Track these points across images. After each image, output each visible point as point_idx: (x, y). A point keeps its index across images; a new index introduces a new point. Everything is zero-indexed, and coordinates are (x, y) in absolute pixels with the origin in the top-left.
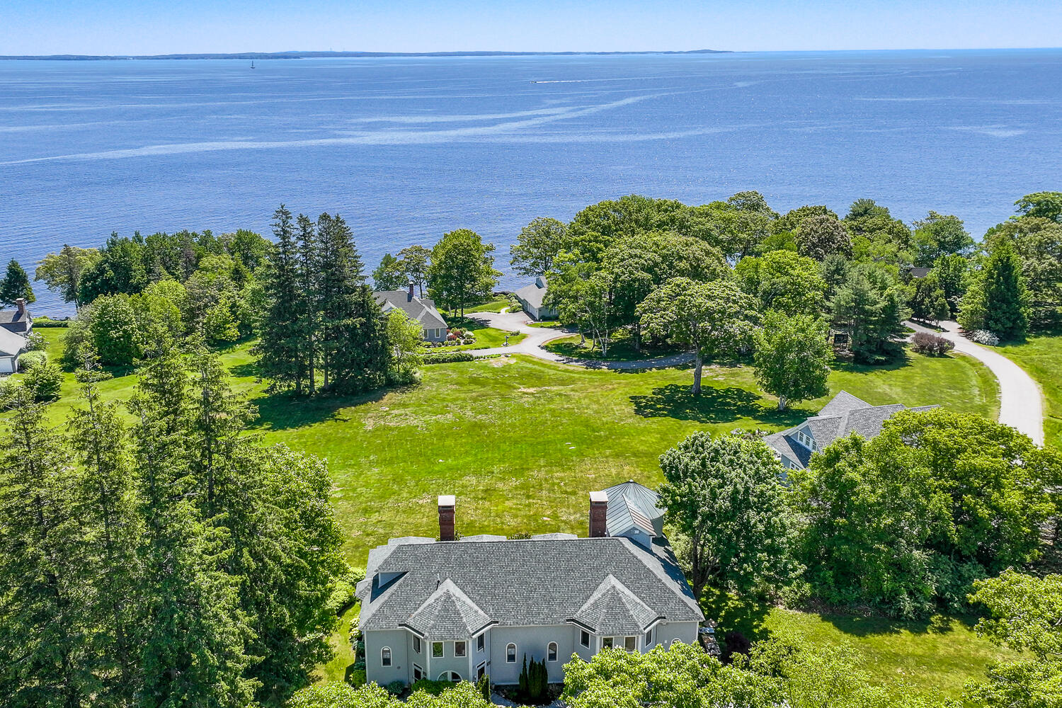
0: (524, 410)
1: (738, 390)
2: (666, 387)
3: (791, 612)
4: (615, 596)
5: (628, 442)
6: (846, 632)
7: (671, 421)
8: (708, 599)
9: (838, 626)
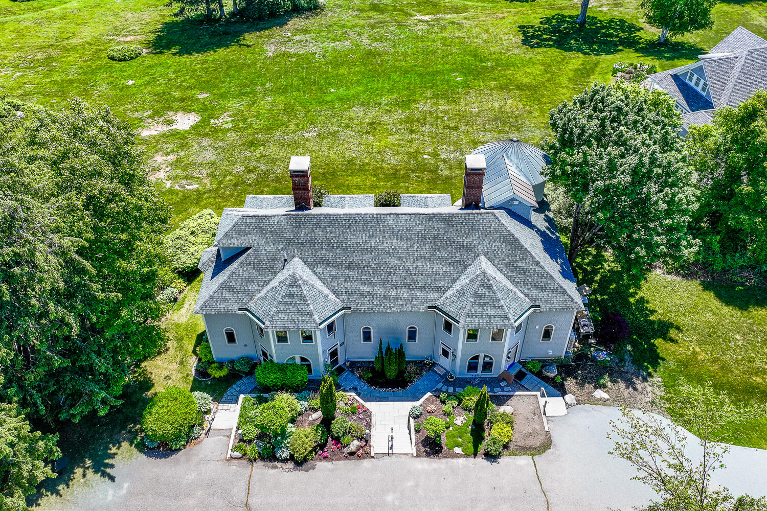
0: (417, 37)
1: (621, 21)
2: (553, 17)
3: (670, 278)
4: (485, 282)
5: (513, 74)
6: (728, 303)
7: (555, 52)
8: (583, 259)
9: (719, 296)
